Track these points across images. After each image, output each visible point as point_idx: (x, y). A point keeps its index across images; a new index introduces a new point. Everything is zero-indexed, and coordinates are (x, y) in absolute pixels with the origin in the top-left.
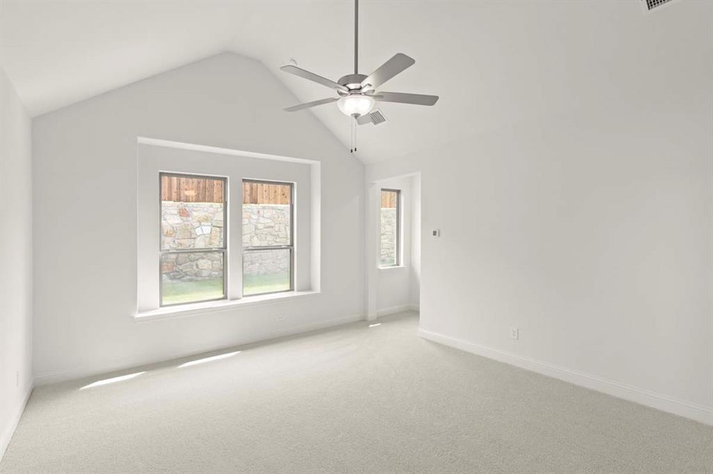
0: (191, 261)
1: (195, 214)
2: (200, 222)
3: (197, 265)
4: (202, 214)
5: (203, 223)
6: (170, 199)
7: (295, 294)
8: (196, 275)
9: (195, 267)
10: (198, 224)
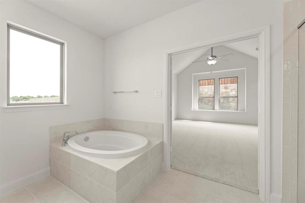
0: (228, 103)
1: (230, 88)
2: (231, 90)
3: (230, 104)
4: (232, 88)
5: (232, 91)
6: (222, 84)
7: (238, 111)
8: (229, 107)
9: (229, 105)
10: (230, 91)
